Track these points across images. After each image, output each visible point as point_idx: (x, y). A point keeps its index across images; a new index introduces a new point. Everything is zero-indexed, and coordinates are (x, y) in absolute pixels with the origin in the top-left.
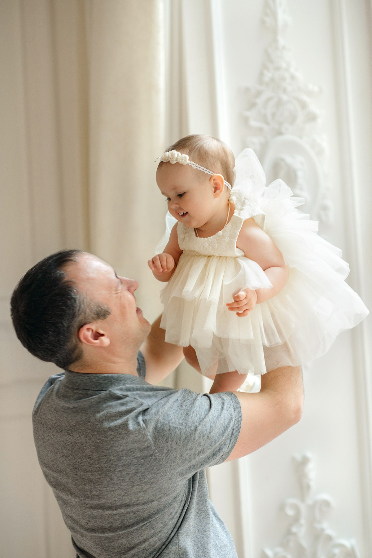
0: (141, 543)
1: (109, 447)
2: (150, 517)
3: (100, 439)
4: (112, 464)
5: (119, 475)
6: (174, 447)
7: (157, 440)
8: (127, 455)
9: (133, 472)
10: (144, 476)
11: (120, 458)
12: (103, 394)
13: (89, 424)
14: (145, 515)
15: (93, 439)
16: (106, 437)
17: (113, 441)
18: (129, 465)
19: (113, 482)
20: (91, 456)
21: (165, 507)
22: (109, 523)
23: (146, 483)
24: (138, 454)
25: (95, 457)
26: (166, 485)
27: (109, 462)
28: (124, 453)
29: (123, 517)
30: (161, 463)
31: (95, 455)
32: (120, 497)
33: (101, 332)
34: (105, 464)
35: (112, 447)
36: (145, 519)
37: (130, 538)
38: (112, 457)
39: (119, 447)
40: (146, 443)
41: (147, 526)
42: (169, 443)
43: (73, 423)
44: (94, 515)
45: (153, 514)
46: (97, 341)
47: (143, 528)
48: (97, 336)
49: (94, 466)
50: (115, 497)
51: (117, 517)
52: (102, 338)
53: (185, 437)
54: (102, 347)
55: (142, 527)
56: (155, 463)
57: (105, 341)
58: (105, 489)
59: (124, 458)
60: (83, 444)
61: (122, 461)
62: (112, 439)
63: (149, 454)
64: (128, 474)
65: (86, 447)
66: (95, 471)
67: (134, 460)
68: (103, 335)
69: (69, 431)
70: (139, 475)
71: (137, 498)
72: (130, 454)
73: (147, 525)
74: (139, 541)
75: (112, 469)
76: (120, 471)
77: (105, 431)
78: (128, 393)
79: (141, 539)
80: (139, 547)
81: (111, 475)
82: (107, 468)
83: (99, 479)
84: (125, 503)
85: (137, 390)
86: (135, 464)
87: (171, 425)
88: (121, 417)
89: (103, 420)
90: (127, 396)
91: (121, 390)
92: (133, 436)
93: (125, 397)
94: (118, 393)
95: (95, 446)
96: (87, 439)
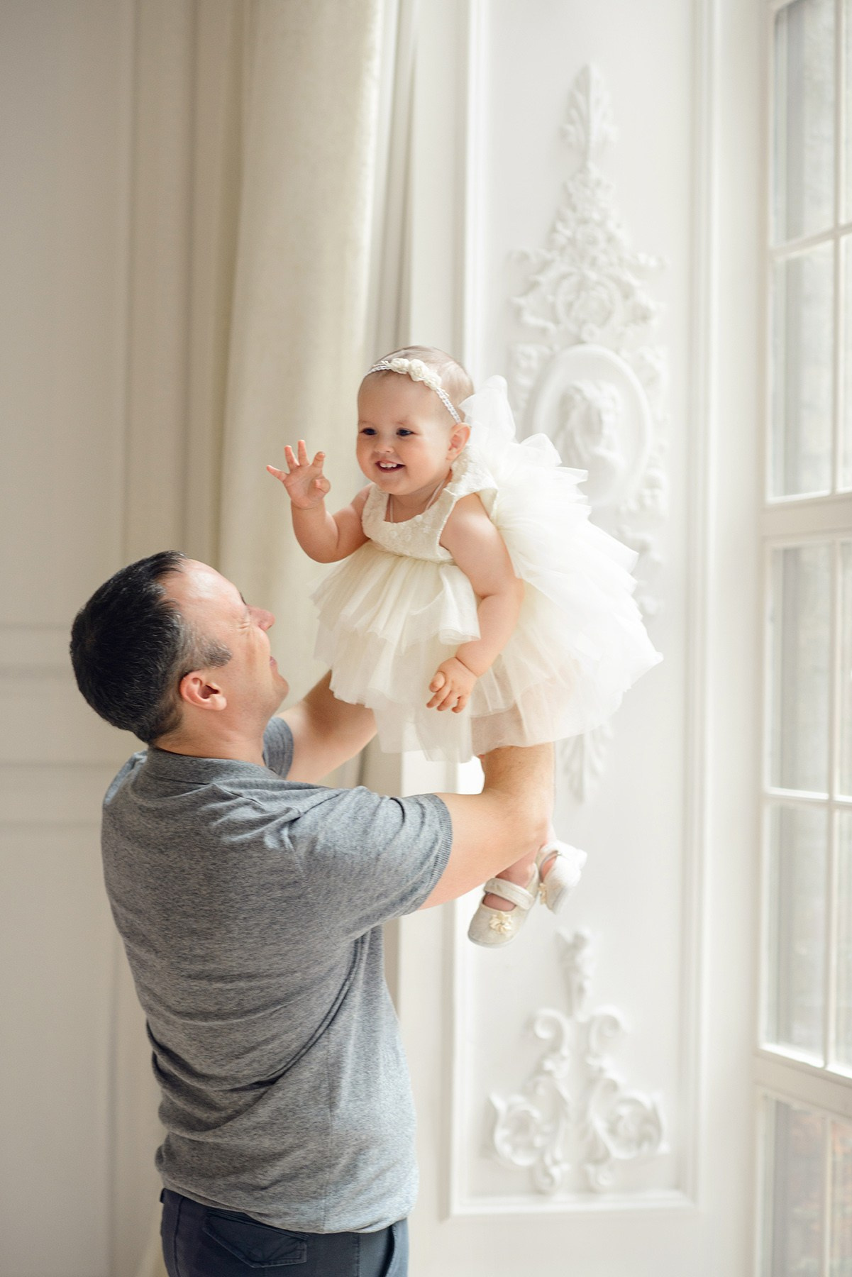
0: (267, 1042)
1: (229, 877)
2: (287, 998)
3: (214, 864)
4: (232, 907)
5: (243, 924)
6: (340, 886)
7: (313, 873)
8: (257, 894)
9: (267, 921)
10: (283, 929)
11: (246, 898)
12: (203, 788)
13: (198, 838)
14: (280, 994)
15: (202, 864)
16: (225, 862)
17: (238, 868)
18: (261, 910)
19: (231, 935)
20: (196, 892)
21: (313, 983)
22: (217, 1004)
23: (288, 941)
24: (278, 894)
25: (204, 892)
26: (318, 946)
27: (228, 903)
28: (254, 889)
29: (241, 996)
30: (314, 910)
31: (205, 890)
32: (240, 961)
33: (215, 686)
34: (220, 905)
35: (235, 878)
36: (278, 1002)
37: (250, 1031)
38: (232, 895)
39: (246, 879)
40: (293, 876)
41: (281, 1014)
42: (333, 878)
43: (169, 834)
44: (191, 989)
45: (293, 994)
46: (207, 700)
47: (273, 1017)
48: (209, 691)
49: (202, 907)
50: (231, 961)
51: (232, 994)
52: (215, 696)
53: (358, 870)
54: (214, 711)
55: (271, 1014)
56: (305, 909)
57: (220, 701)
58: (217, 946)
59: (254, 898)
60: (183, 871)
61: (250, 903)
62: (235, 864)
63: (296, 894)
64: (257, 925)
65: (189, 876)
66: (203, 916)
67: (269, 902)
68: (216, 692)
69: (161, 847)
70: (276, 927)
71: (270, 965)
72: (264, 891)
73: (282, 1012)
74: (264, 1038)
75: (231, 915)
76: (245, 918)
77: (224, 852)
78: (242, 791)
79: (269, 1035)
80: (263, 1047)
81: (229, 924)
82: (224, 913)
83: (209, 929)
84: (248, 971)
85: (257, 786)
86: (272, 910)
87: (337, 848)
88: (251, 829)
89: (221, 833)
90: (239, 795)
91: (231, 785)
92: (271, 861)
93: (236, 798)
94: (227, 790)
95: (205, 875)
96: (192, 862)
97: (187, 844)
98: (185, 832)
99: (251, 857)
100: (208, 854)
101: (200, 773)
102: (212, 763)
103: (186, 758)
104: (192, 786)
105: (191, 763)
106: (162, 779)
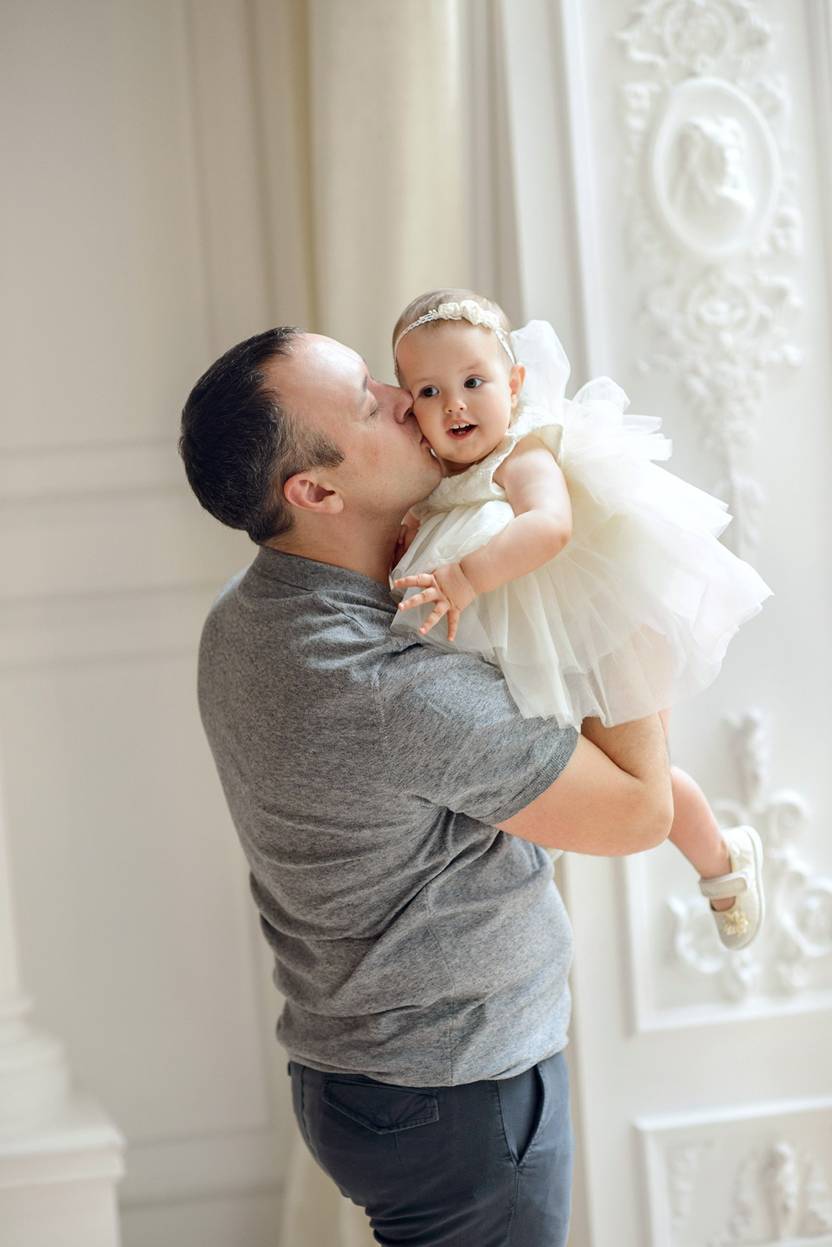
0: (342, 893)
1: (306, 704)
2: (359, 852)
3: (296, 686)
4: (304, 737)
5: (313, 759)
7: (394, 720)
8: (332, 729)
9: (336, 761)
10: (351, 774)
11: (319, 730)
12: (304, 595)
14: (351, 846)
15: (284, 683)
16: (306, 685)
17: (316, 695)
18: (332, 747)
19: (299, 769)
21: (387, 843)
22: (291, 844)
23: (354, 790)
24: (352, 733)
25: (279, 715)
26: (387, 804)
27: (300, 732)
28: (330, 722)
29: (313, 839)
30: (386, 762)
31: (281, 713)
33: (329, 487)
34: (292, 733)
36: (348, 853)
37: (324, 879)
39: (323, 710)
41: (354, 866)
45: (364, 849)
46: (321, 504)
47: (346, 867)
48: (321, 494)
49: (274, 732)
50: (300, 799)
51: (304, 836)
52: (331, 498)
54: (325, 515)
55: (344, 864)
57: (335, 504)
58: (285, 779)
59: (327, 732)
60: (267, 686)
62: (315, 691)
63: (371, 739)
64: (327, 763)
65: (271, 694)
67: (342, 740)
68: (331, 493)
70: (344, 770)
71: (336, 813)
72: (339, 727)
73: (354, 864)
74: (339, 889)
75: (301, 746)
78: (345, 606)
79: (344, 886)
84: (316, 814)
85: (365, 603)
86: (343, 750)
88: (343, 654)
89: (310, 652)
90: (340, 610)
91: (336, 597)
92: (351, 696)
93: (337, 613)
94: (328, 601)
95: (285, 696)
96: (276, 678)
97: (274, 658)
98: (275, 643)
99: (331, 686)
100: (292, 672)
101: (306, 577)
102: (321, 568)
103: (293, 558)
104: (295, 590)
105: (299, 563)
106: (266, 577)
